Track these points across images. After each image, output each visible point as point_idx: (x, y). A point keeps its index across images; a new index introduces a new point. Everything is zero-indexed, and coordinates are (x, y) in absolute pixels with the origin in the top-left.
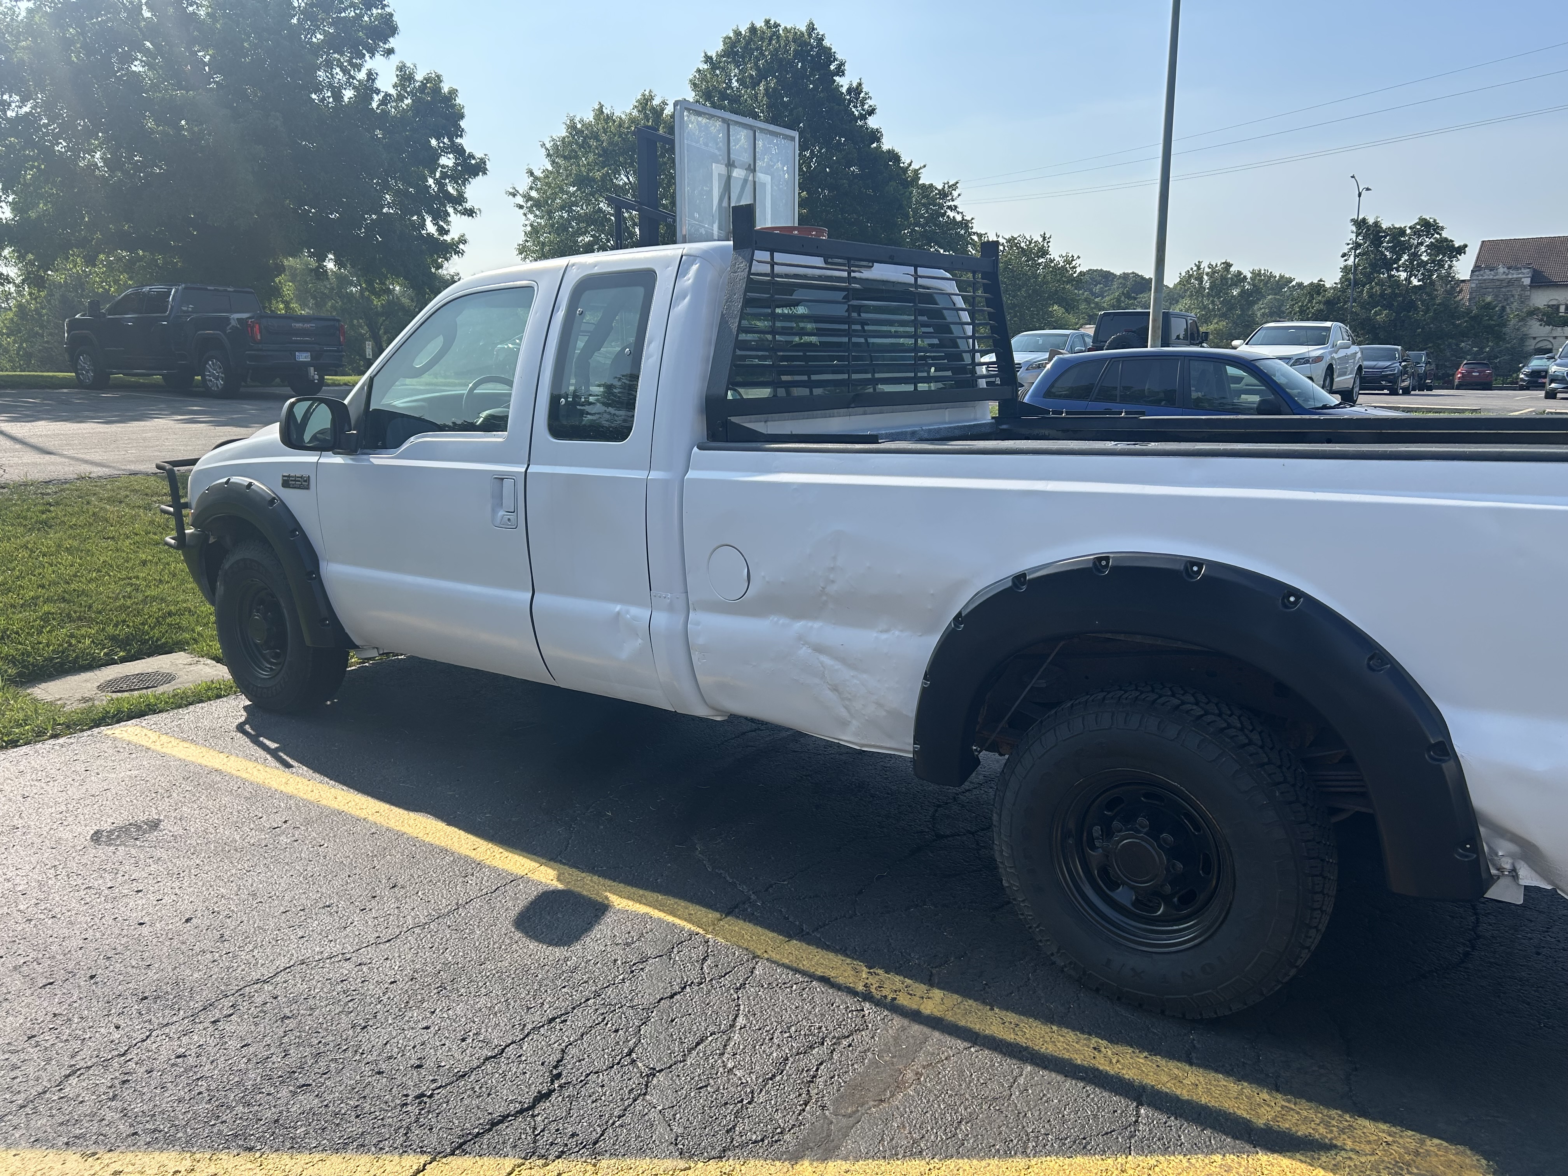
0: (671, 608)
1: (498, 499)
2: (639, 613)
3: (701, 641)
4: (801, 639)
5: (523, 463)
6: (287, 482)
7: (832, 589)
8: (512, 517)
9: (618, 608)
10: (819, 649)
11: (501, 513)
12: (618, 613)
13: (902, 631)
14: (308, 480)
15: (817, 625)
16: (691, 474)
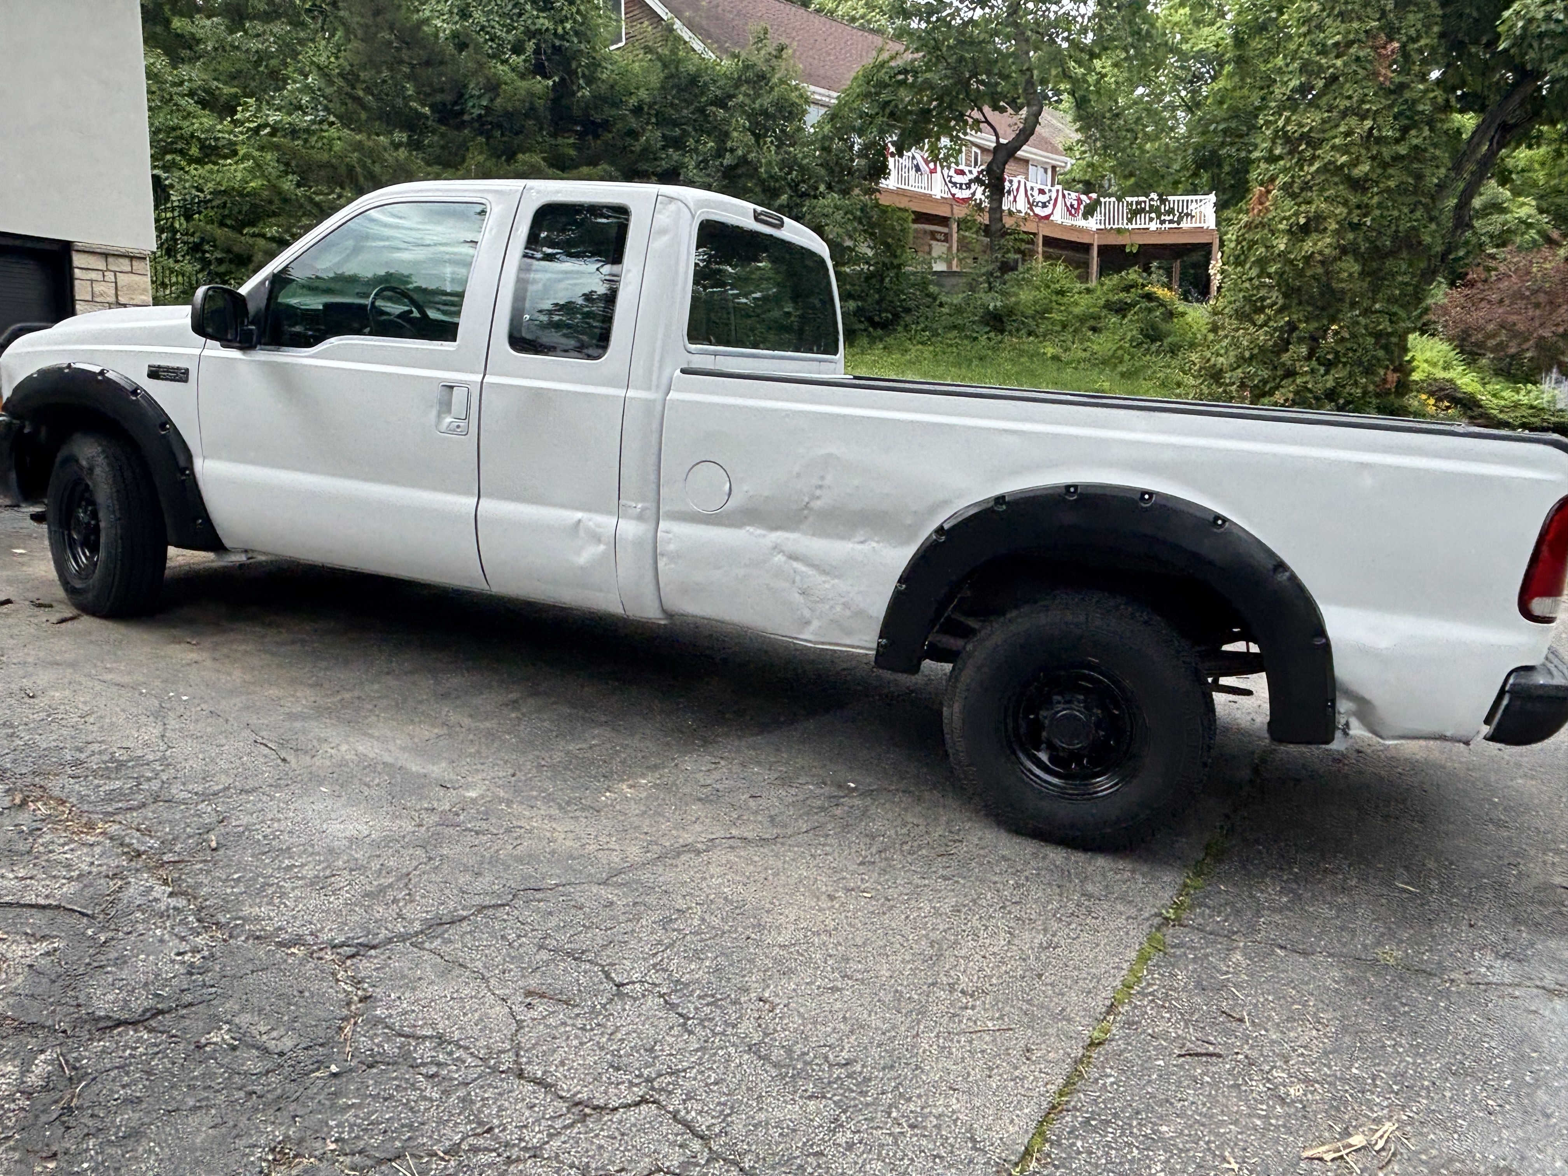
0: (640, 517)
1: (446, 406)
2: (606, 522)
3: (672, 547)
4: (777, 548)
5: (478, 373)
6: (155, 373)
7: (816, 504)
8: (463, 424)
9: (579, 515)
10: (793, 557)
11: (448, 420)
12: (580, 521)
13: (878, 542)
14: (187, 371)
15: (793, 536)
16: (672, 395)
